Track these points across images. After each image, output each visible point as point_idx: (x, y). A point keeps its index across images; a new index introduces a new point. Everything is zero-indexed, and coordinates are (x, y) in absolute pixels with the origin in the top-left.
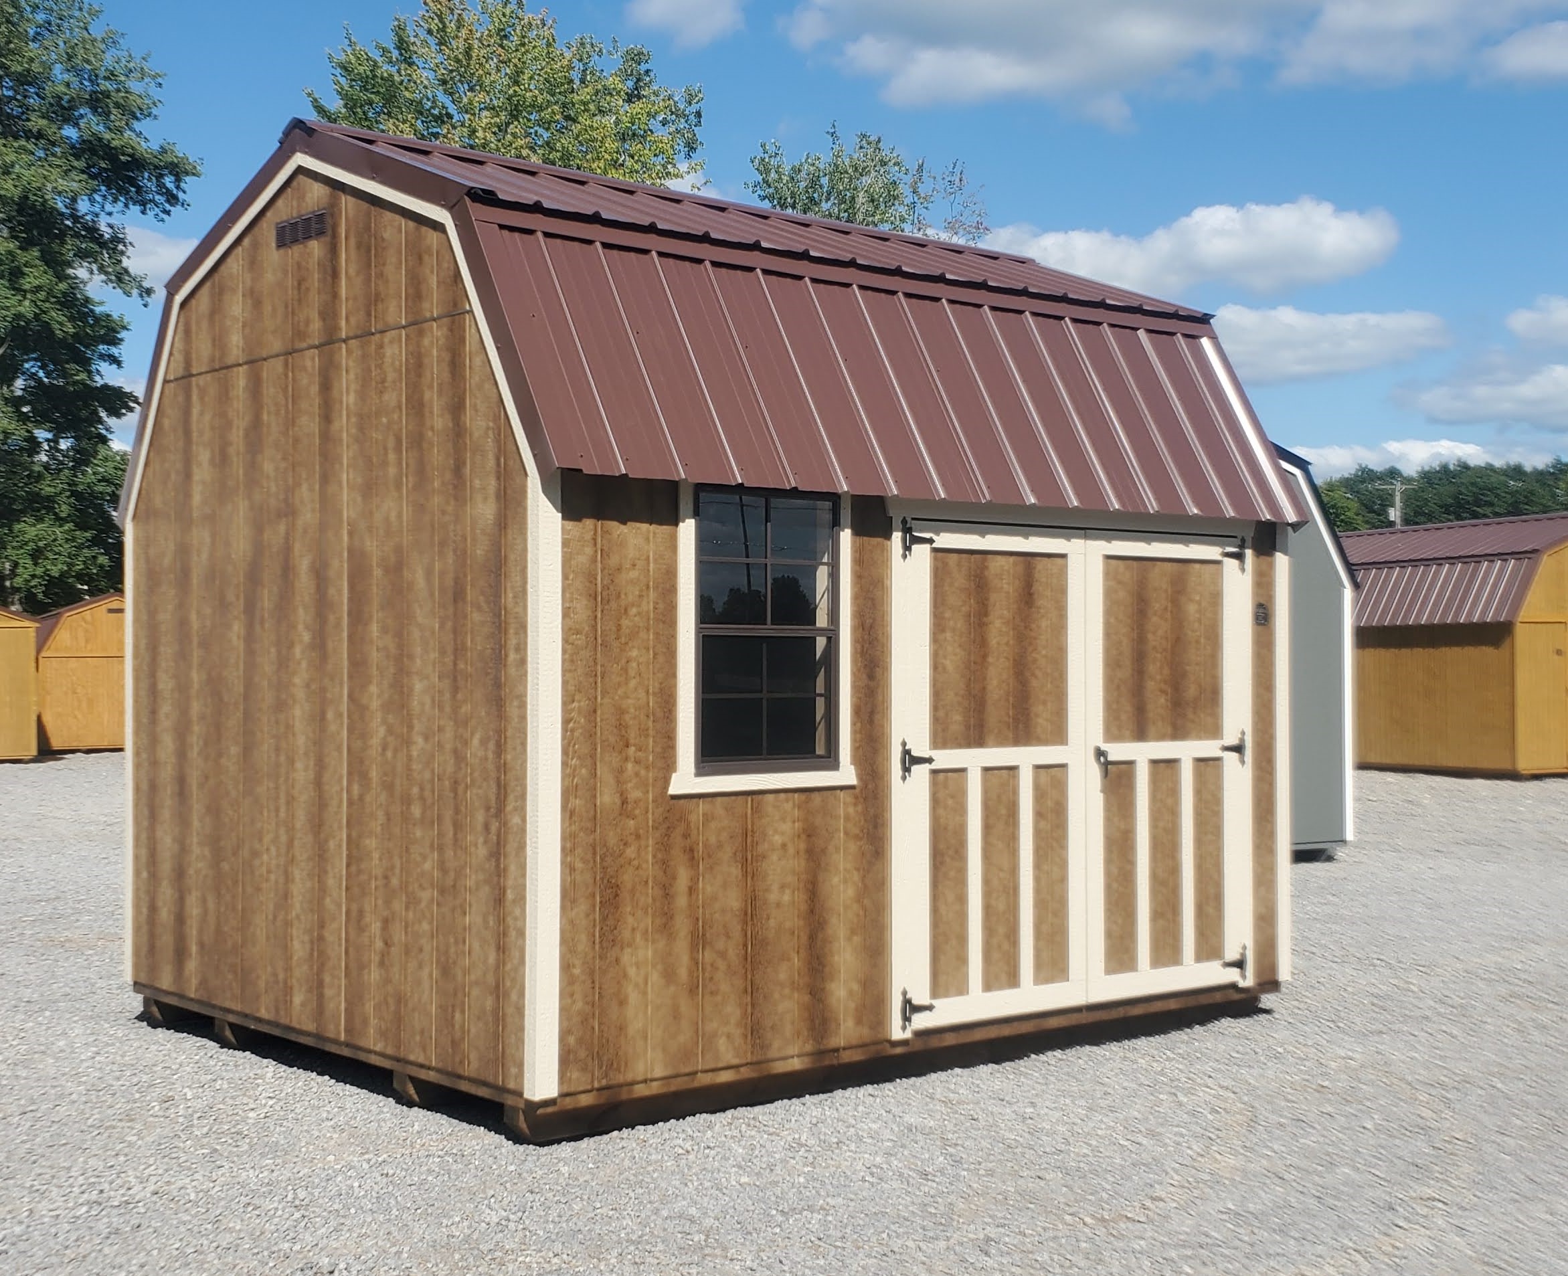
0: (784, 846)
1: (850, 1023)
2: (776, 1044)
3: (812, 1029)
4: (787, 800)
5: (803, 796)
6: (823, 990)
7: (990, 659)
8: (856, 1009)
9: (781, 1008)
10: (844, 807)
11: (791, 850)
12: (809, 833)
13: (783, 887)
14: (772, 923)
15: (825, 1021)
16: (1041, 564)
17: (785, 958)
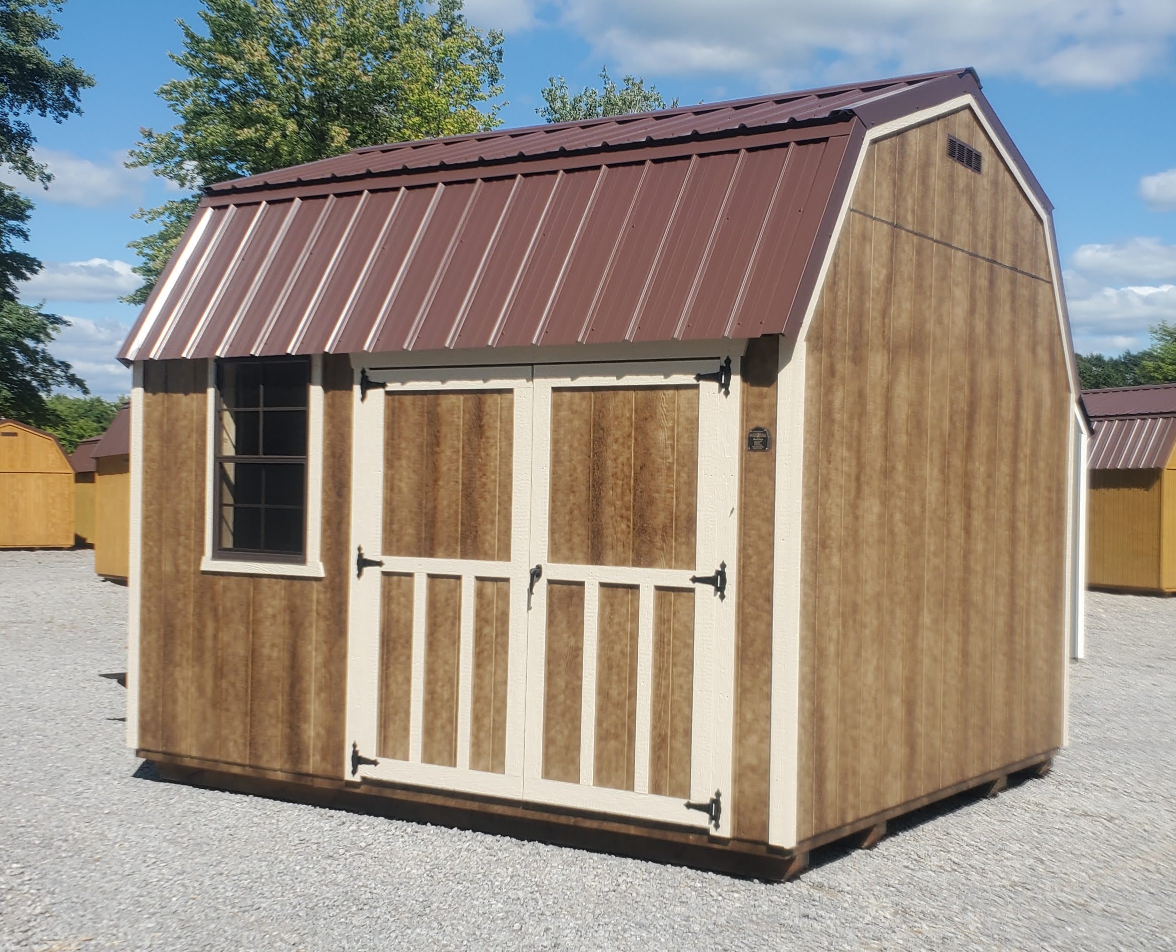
0: (274, 616)
1: (318, 757)
2: (266, 757)
3: (290, 754)
4: (276, 583)
5: (288, 582)
6: (299, 727)
7: (441, 483)
8: (322, 749)
9: (271, 732)
10: (316, 593)
11: (280, 619)
12: (292, 609)
13: (273, 645)
14: (265, 670)
15: (299, 751)
16: (489, 399)
17: (273, 697)
